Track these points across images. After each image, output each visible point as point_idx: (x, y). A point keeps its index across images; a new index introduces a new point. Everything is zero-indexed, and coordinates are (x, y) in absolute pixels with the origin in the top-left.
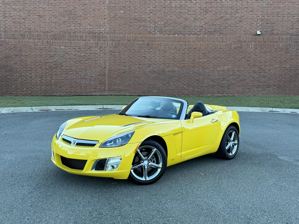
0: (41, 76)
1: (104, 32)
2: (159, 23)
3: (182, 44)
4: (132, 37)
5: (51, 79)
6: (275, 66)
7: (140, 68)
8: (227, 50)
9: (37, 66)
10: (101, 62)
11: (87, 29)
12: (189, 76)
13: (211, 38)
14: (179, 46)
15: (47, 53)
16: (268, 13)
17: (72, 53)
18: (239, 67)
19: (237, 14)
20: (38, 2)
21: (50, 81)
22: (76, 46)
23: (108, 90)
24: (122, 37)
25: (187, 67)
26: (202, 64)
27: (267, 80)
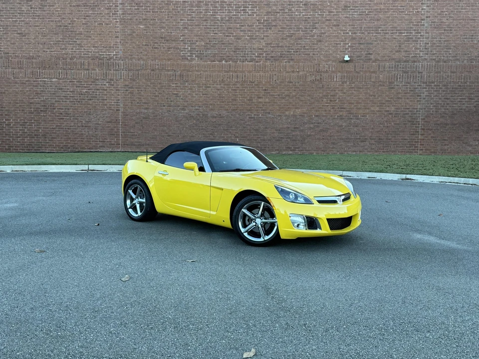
0: (24, 123)
1: (116, 57)
2: (198, 44)
3: (232, 75)
4: (158, 64)
5: (38, 128)
6: (372, 109)
7: (170, 111)
8: (300, 85)
9: (18, 108)
10: (112, 102)
11: (91, 52)
12: (244, 123)
13: (275, 67)
14: (227, 78)
15: (32, 88)
16: (361, 28)
17: (68, 89)
18: (319, 111)
19: (315, 30)
20: (19, 13)
21: (36, 130)
22: (74, 79)
23: (122, 145)
24: (143, 65)
25: (240, 110)
26: (263, 105)
27: (361, 129)
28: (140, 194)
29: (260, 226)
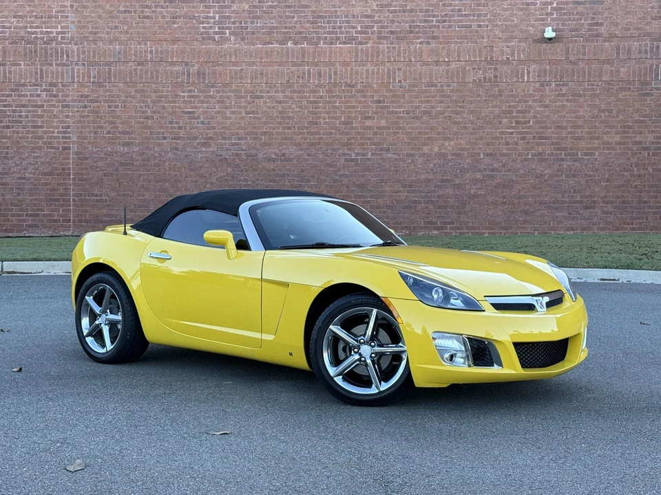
1: (63, 38)
2: (235, 7)
3: (309, 72)
6: (606, 138)
7: (177, 149)
8: (452, 91)
10: (53, 132)
11: (10, 28)
12: (334, 172)
13: (399, 52)
14: (298, 77)
18: (493, 144)
23: (74, 221)
24: (120, 53)
25: (327, 144)
26: (375, 134)
27: (583, 182)
28: (110, 303)
29: (369, 361)
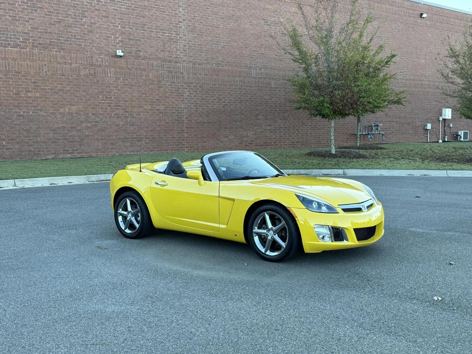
6: (145, 107)
8: (74, 79)
12: (11, 122)
13: (44, 55)
16: (129, 22)
18: (95, 108)
19: (85, 19)
25: (6, 106)
26: (33, 101)
27: (137, 128)
